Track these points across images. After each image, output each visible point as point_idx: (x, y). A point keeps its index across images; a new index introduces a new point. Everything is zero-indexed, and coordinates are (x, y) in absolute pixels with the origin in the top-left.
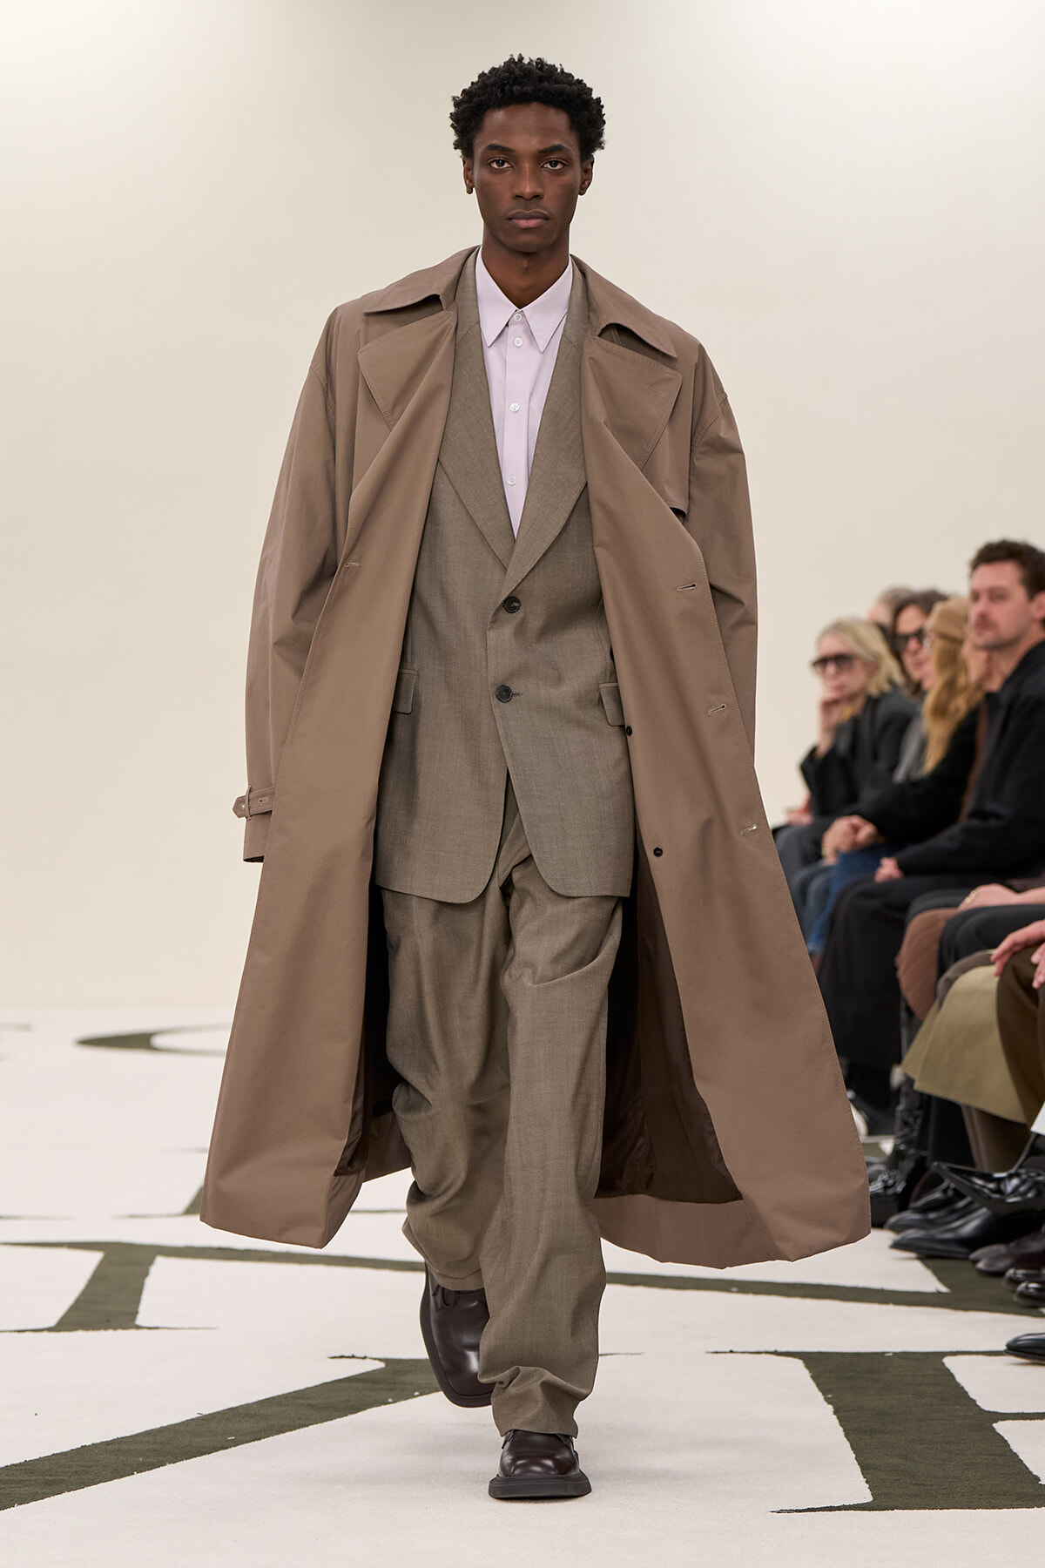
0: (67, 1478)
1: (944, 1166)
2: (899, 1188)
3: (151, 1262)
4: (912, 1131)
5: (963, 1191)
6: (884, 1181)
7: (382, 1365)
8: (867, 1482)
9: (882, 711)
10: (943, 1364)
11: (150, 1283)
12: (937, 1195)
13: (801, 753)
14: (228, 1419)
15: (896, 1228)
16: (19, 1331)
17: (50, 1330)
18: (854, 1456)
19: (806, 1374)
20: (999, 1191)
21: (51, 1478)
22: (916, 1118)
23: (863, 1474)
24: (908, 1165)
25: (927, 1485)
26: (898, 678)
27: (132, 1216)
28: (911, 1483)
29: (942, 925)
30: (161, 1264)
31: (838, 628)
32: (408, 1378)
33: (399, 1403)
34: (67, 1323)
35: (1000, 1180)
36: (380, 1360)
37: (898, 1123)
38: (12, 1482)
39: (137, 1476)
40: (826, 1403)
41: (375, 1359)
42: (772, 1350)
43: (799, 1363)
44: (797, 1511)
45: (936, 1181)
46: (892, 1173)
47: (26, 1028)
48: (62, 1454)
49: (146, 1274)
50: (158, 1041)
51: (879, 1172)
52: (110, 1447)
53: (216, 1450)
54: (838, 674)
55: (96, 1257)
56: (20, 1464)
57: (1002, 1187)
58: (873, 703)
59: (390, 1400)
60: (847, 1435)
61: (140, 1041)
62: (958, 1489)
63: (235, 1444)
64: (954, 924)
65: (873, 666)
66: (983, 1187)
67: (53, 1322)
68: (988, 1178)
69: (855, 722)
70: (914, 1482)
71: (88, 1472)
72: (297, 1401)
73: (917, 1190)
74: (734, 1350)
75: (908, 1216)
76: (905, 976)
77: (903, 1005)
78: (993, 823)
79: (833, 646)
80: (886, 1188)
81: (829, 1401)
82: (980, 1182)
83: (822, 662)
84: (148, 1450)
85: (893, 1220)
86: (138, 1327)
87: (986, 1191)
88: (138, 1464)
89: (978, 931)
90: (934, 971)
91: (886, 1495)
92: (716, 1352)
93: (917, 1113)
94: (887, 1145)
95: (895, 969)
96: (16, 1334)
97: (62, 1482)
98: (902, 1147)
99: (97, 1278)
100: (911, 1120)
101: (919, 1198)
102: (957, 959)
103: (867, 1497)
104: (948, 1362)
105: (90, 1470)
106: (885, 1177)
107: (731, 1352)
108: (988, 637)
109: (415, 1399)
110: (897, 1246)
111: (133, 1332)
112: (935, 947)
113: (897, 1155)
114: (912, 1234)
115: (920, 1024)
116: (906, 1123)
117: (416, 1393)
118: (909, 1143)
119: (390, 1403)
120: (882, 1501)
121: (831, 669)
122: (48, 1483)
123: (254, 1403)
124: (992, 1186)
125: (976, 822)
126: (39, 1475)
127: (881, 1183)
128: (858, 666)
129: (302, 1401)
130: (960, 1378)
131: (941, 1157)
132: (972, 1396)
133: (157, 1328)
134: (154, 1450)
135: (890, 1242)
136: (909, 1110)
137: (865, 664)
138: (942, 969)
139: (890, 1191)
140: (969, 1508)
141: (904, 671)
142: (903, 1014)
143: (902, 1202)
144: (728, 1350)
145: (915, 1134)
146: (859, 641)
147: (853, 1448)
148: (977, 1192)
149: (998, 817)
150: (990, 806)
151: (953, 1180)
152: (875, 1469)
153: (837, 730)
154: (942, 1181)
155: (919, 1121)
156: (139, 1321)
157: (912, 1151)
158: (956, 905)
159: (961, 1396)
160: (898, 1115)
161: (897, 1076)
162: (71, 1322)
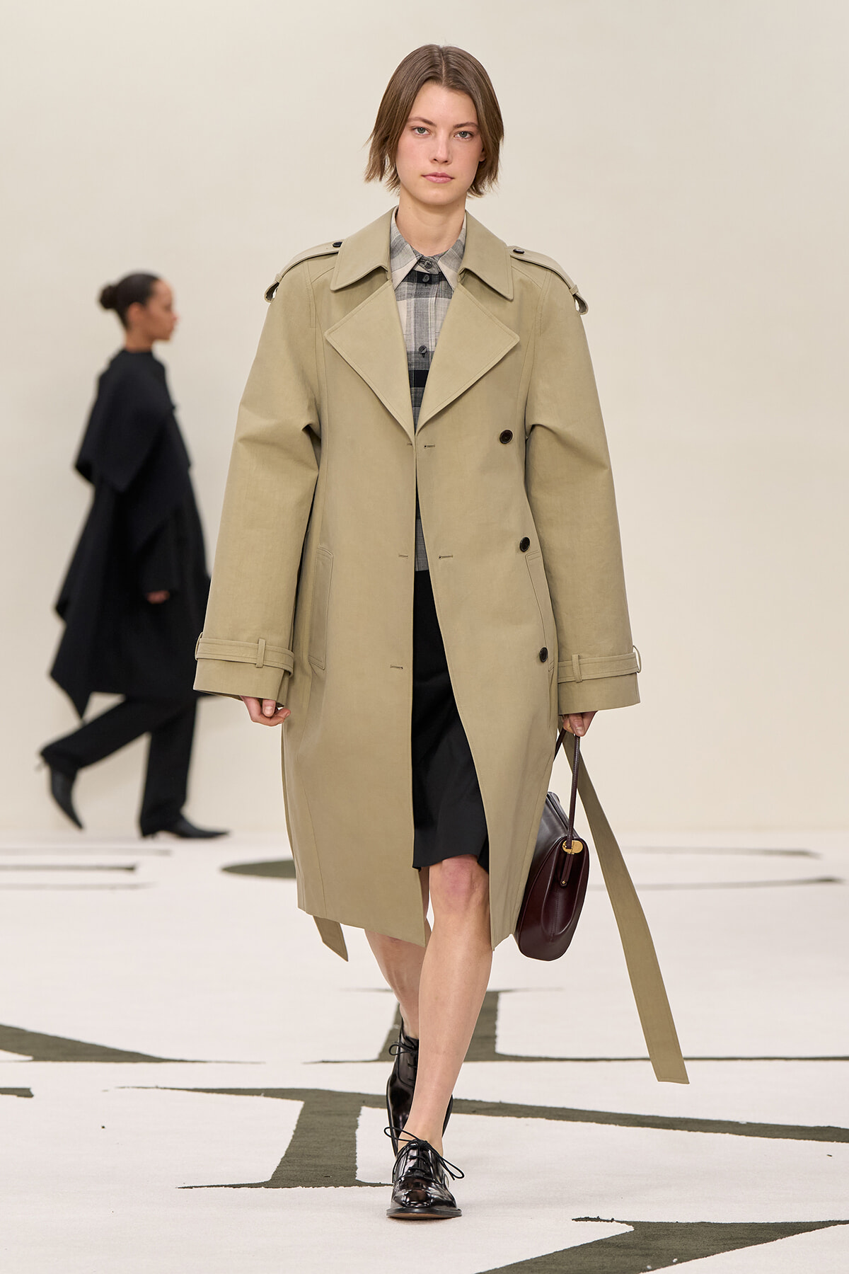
3: (357, 1113)
7: (631, 1228)
11: (363, 1136)
16: (234, 1186)
17: (266, 1185)
27: (325, 1062)
32: (661, 1243)
33: (658, 1270)
34: (280, 1179)
36: (628, 1223)
41: (622, 1222)
49: (355, 1125)
55: (299, 1105)
59: (649, 1267)
67: (268, 1178)
72: (548, 1267)
86: (361, 1184)
99: (304, 1129)
109: (674, 1266)
111: (355, 1189)
117: (675, 1260)
119: (649, 1270)
129: (553, 1267)
156: (359, 1177)
162: (284, 1177)
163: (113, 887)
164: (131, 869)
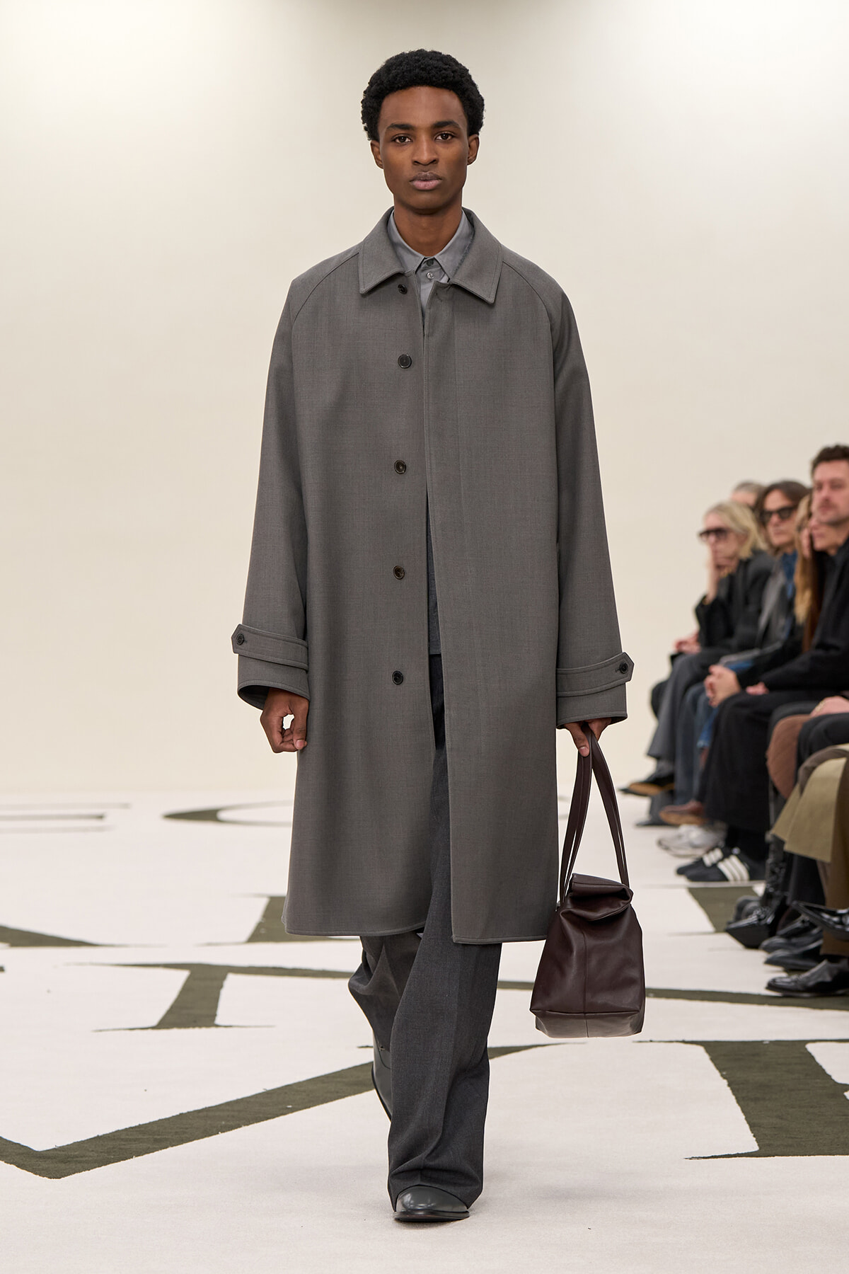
0: (170, 1137)
1: (802, 904)
2: (769, 920)
3: (224, 978)
4: (778, 877)
5: (815, 922)
6: (758, 916)
8: (754, 1136)
9: (752, 569)
10: (806, 1049)
11: (224, 993)
12: (798, 924)
13: (695, 600)
14: (286, 1093)
15: (768, 949)
16: (131, 1029)
17: (153, 1028)
18: (744, 1117)
19: (706, 1057)
20: (841, 923)
21: (159, 1137)
22: (781, 868)
23: (751, 1130)
24: (775, 903)
25: (797, 1138)
26: (763, 545)
27: (209, 944)
28: (786, 1137)
29: (799, 727)
30: (231, 979)
31: (719, 509)
34: (165, 1023)
35: (841, 916)
37: (768, 872)
38: (130, 1140)
39: (221, 1135)
40: (721, 1078)
42: (681, 1039)
43: (701, 1049)
44: (704, 1158)
45: (796, 915)
46: (763, 909)
47: (126, 806)
48: (166, 1119)
49: (221, 987)
50: (222, 815)
51: (755, 908)
52: (200, 1114)
53: (278, 1116)
54: (717, 542)
55: (184, 974)
56: (136, 1127)
57: (844, 920)
58: (744, 564)
60: (738, 1102)
61: (209, 815)
62: (821, 1141)
63: (292, 1111)
64: (809, 727)
65: (743, 536)
66: (829, 920)
67: (155, 1022)
68: (833, 914)
69: (731, 578)
70: (788, 1136)
71: (185, 1133)
72: (336, 1079)
73: (782, 921)
74: (653, 1039)
75: (777, 940)
76: (772, 765)
77: (770, 786)
78: (833, 653)
79: (715, 522)
80: (760, 920)
81: (724, 1077)
82: (826, 916)
83: (707, 533)
84: (228, 1116)
85: (765, 943)
86: (217, 1026)
87: (831, 923)
88: (221, 1127)
89: (826, 731)
90: (793, 762)
91: (769, 1145)
92: (640, 1042)
93: (781, 864)
94: (760, 888)
95: (765, 760)
96: (128, 1032)
97: (167, 1140)
98: (771, 890)
99: (186, 990)
100: (777, 870)
101: (784, 926)
102: (811, 754)
103: (754, 1147)
104: (810, 1047)
105: (187, 1131)
106: (758, 912)
107: (651, 1041)
108: (830, 515)
110: (769, 962)
111: (213, 1030)
112: (795, 744)
113: (768, 896)
114: (780, 953)
115: (785, 801)
116: (773, 873)
118: (776, 887)
120: (767, 1149)
121: (712, 538)
122: (156, 1141)
123: (304, 1082)
124: (836, 919)
125: (820, 653)
126: (150, 1135)
127: (756, 916)
128: (731, 537)
129: (339, 1079)
130: (819, 1060)
131: (798, 897)
132: (828, 1072)
133: (231, 1026)
134: (233, 1116)
135: (763, 960)
136: (776, 863)
137: (737, 536)
138: (800, 761)
139: (763, 922)
140: (830, 1155)
141: (767, 540)
142: (771, 793)
143: (772, 930)
144: (648, 1039)
145: (781, 880)
146: (734, 519)
147: (743, 1112)
148: (824, 923)
149: (836, 648)
150: (831, 641)
151: (807, 914)
152: (760, 1126)
153: (719, 583)
154: (800, 915)
155: (783, 871)
156: (218, 1021)
157: (778, 893)
158: (809, 712)
159: (820, 1072)
160: (768, 867)
161: (769, 837)
162: (168, 1022)
163: (86, 830)
164: (101, 817)
